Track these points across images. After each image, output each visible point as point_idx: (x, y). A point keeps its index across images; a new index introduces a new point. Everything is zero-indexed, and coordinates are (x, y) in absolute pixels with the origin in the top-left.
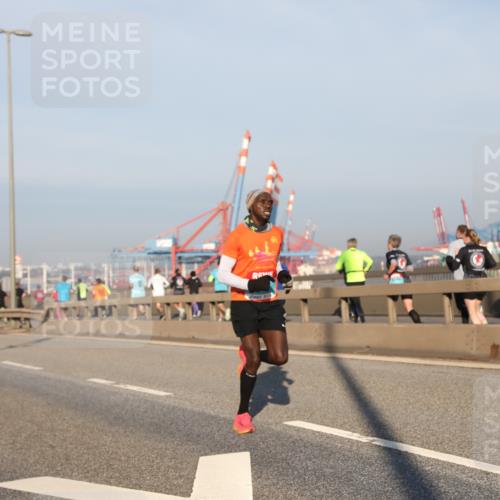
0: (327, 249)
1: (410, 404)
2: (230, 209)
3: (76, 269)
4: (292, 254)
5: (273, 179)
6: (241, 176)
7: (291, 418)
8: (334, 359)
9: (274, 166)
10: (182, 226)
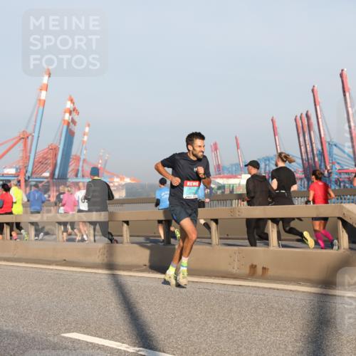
0: (118, 177)
1: (175, 317)
2: (30, 137)
5: (70, 113)
6: (41, 108)
7: (69, 331)
8: (114, 275)
9: (72, 101)
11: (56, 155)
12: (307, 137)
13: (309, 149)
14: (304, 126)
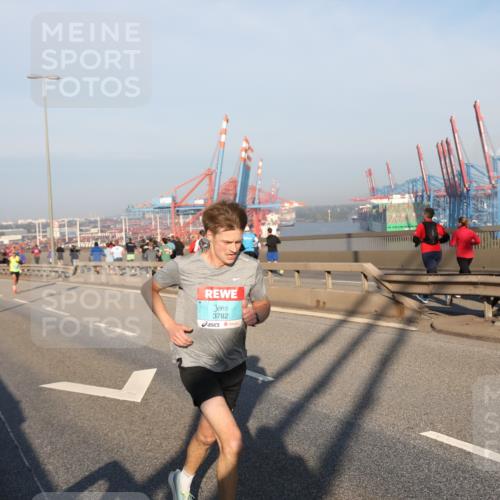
0: (288, 202)
2: (214, 175)
3: (101, 221)
4: (262, 206)
5: (246, 151)
9: (247, 141)
10: (179, 187)
11: (236, 187)
12: (448, 161)
13: (450, 171)
14: (445, 151)
